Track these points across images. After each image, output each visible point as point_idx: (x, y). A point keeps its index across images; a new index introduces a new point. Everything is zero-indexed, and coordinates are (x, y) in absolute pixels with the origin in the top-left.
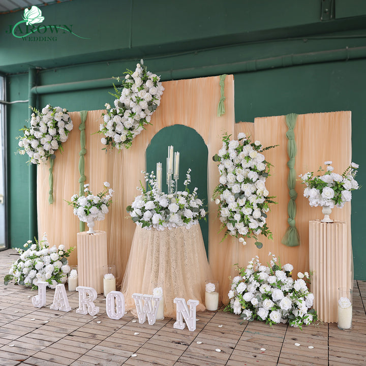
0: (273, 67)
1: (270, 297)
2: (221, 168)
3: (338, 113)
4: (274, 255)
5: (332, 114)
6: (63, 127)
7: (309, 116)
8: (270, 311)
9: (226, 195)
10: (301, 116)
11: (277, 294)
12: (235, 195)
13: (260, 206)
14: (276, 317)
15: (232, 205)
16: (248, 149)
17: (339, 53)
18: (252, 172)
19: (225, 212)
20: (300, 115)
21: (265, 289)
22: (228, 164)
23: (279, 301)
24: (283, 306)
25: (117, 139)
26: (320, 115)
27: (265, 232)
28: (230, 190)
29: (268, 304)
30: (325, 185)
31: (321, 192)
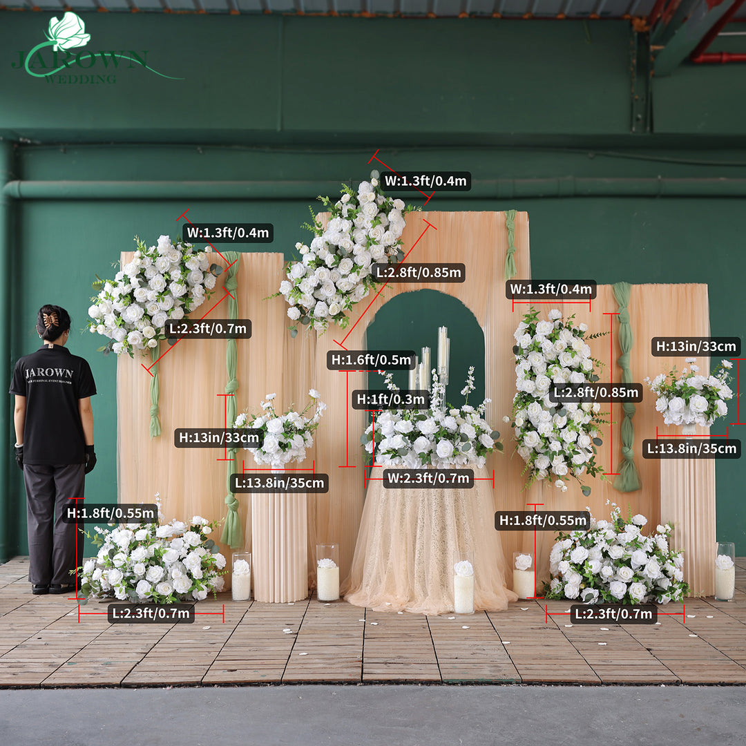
0: (541, 195)
1: (628, 563)
2: (525, 365)
3: (689, 286)
4: (614, 504)
5: (682, 286)
6: (201, 281)
7: (649, 290)
8: (629, 585)
9: (534, 410)
10: (636, 288)
11: (639, 557)
12: (550, 410)
13: (587, 428)
14: (639, 592)
15: (545, 428)
16: (565, 337)
17: (648, 185)
18: (575, 373)
19: (532, 440)
20: (634, 286)
21: (616, 553)
22: (537, 361)
23: (643, 567)
24: (650, 572)
25: (320, 310)
26: (664, 288)
27: (594, 469)
28: (541, 402)
29: (626, 573)
30: (692, 391)
31: (687, 402)
